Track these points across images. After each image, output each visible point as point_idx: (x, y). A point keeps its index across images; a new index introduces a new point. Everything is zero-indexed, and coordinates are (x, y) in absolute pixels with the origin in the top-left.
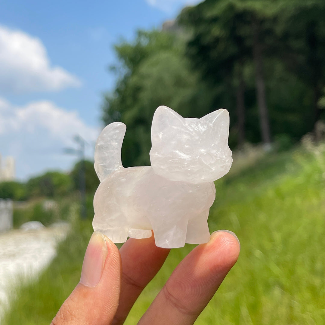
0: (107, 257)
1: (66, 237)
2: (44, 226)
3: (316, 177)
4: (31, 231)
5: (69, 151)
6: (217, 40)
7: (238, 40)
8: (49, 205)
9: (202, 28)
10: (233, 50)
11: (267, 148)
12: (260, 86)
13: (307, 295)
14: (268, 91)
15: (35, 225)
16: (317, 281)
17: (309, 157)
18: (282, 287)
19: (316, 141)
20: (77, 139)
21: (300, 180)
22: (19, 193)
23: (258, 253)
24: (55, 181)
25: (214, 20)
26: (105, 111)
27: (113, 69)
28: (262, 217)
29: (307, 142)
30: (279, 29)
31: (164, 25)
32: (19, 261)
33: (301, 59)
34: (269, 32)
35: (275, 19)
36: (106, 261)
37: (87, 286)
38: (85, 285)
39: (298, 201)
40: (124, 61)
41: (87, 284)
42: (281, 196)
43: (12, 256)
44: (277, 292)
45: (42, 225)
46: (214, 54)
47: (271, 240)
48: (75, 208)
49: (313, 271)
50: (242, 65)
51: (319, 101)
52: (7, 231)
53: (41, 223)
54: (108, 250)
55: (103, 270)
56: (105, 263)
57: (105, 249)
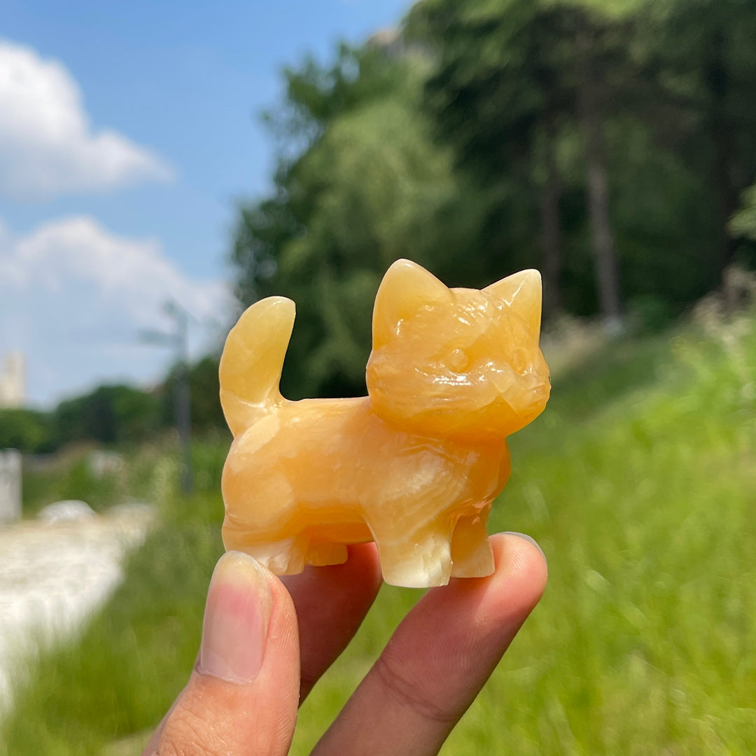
0: (272, 612)
1: (144, 538)
2: (94, 512)
3: (727, 395)
4: (64, 523)
5: (150, 337)
6: (496, 77)
7: (543, 75)
8: (102, 462)
9: (461, 47)
10: (533, 98)
11: (612, 327)
12: (597, 184)
14: (614, 194)
15: (72, 510)
16: (729, 642)
17: (714, 351)
19: (727, 316)
20: (170, 308)
21: (687, 403)
23: (593, 579)
24: (120, 406)
25: (488, 28)
28: (601, 491)
29: (707, 314)
30: (639, 51)
32: (35, 593)
33: (690, 120)
34: (615, 57)
35: (628, 27)
36: (270, 621)
37: (232, 680)
39: (684, 452)
41: (231, 676)
42: (644, 439)
43: (19, 582)
44: (637, 667)
45: (89, 510)
46: (488, 108)
47: (621, 545)
48: (165, 469)
50: (553, 133)
51: (732, 221)
52: (8, 524)
53: (85, 503)
54: (273, 594)
55: (265, 642)
56: (269, 626)
57: (267, 595)
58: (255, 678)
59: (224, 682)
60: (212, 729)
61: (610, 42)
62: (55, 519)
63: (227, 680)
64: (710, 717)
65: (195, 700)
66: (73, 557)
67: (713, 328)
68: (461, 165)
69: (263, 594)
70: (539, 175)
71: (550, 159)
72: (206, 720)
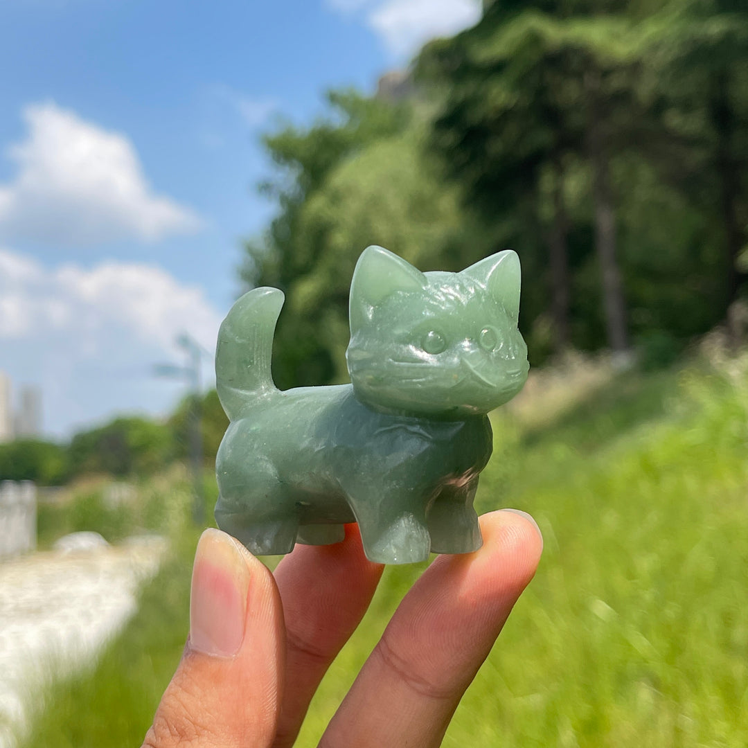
0: (250, 586)
1: (158, 569)
2: (108, 543)
3: (733, 428)
4: (78, 554)
5: (165, 370)
6: (506, 115)
7: (550, 115)
8: (115, 494)
9: (468, 89)
10: (544, 137)
11: (621, 361)
12: (605, 221)
13: (714, 700)
14: (622, 230)
15: (86, 541)
16: (738, 669)
17: (721, 385)
18: (656, 683)
19: (732, 350)
20: (184, 341)
21: (695, 435)
22: (52, 466)
23: (601, 609)
24: (134, 438)
25: (497, 68)
27: (265, 188)
28: (610, 522)
29: (714, 347)
30: (645, 90)
31: (382, 82)
33: (697, 158)
34: (623, 97)
35: (635, 67)
36: (249, 596)
37: (216, 655)
38: (209, 654)
39: (691, 483)
41: (215, 652)
42: (651, 471)
43: (34, 612)
44: (645, 695)
45: (103, 541)
46: (496, 147)
47: (631, 575)
48: (178, 503)
49: (728, 646)
50: (561, 171)
51: (741, 256)
52: (22, 554)
53: (100, 535)
55: (246, 617)
57: (243, 570)
58: (238, 652)
60: (200, 703)
61: (616, 83)
62: (69, 549)
63: (212, 655)
64: (716, 742)
65: (185, 676)
66: (86, 587)
67: (720, 361)
68: (468, 202)
70: (547, 211)
71: (557, 195)
72: (194, 696)
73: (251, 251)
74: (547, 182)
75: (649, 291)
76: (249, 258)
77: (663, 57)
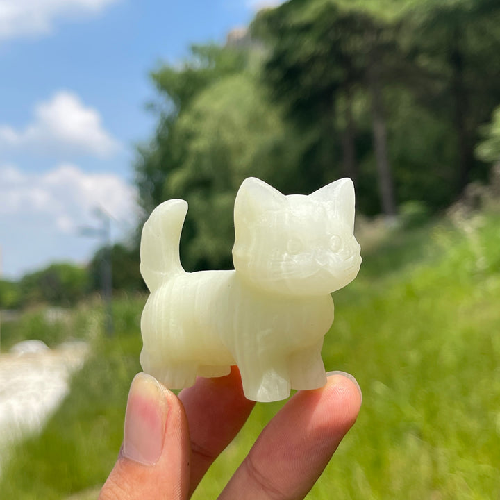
0: (168, 416)
1: (82, 364)
2: (48, 348)
3: (467, 266)
4: (29, 356)
5: (86, 232)
6: (313, 59)
7: (338, 56)
8: (53, 315)
10: (338, 73)
12: (379, 130)
14: (390, 136)
15: (34, 347)
17: (458, 237)
18: (420, 435)
22: (10, 296)
25: (306, 28)
26: (139, 169)
27: (150, 107)
30: (405, 42)
33: (439, 87)
34: (391, 47)
35: (399, 26)
36: (167, 422)
37: (142, 462)
40: (167, 94)
41: (141, 460)
42: (412, 295)
44: (412, 442)
45: (45, 346)
46: (307, 80)
48: (96, 319)
50: (349, 96)
53: (43, 342)
54: (169, 404)
55: (164, 437)
56: (166, 425)
57: (164, 404)
58: (157, 461)
59: (137, 463)
61: (387, 37)
62: (22, 353)
65: (119, 476)
67: (459, 222)
69: (162, 403)
70: (341, 123)
71: (348, 113)
72: (124, 490)
73: (140, 151)
74: (341, 104)
75: (407, 176)
76: (140, 155)
77: (418, 20)
